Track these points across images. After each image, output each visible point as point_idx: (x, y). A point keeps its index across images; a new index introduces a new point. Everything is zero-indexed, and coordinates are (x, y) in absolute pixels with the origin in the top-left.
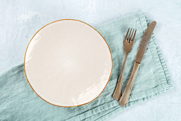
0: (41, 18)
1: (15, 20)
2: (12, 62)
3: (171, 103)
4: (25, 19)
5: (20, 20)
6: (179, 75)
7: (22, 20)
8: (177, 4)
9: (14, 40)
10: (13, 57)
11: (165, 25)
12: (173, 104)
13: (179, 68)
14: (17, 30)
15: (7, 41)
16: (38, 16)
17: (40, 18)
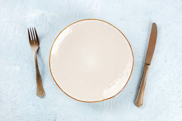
0: (48, 17)
1: (22, 17)
2: (18, 57)
3: (169, 101)
4: (32, 16)
5: (28, 18)
6: (177, 75)
7: (29, 18)
8: (177, 8)
9: (21, 36)
10: (20, 52)
11: (165, 28)
12: (170, 102)
13: (177, 68)
14: (25, 27)
15: (14, 37)
16: (45, 15)
17: (46, 16)
